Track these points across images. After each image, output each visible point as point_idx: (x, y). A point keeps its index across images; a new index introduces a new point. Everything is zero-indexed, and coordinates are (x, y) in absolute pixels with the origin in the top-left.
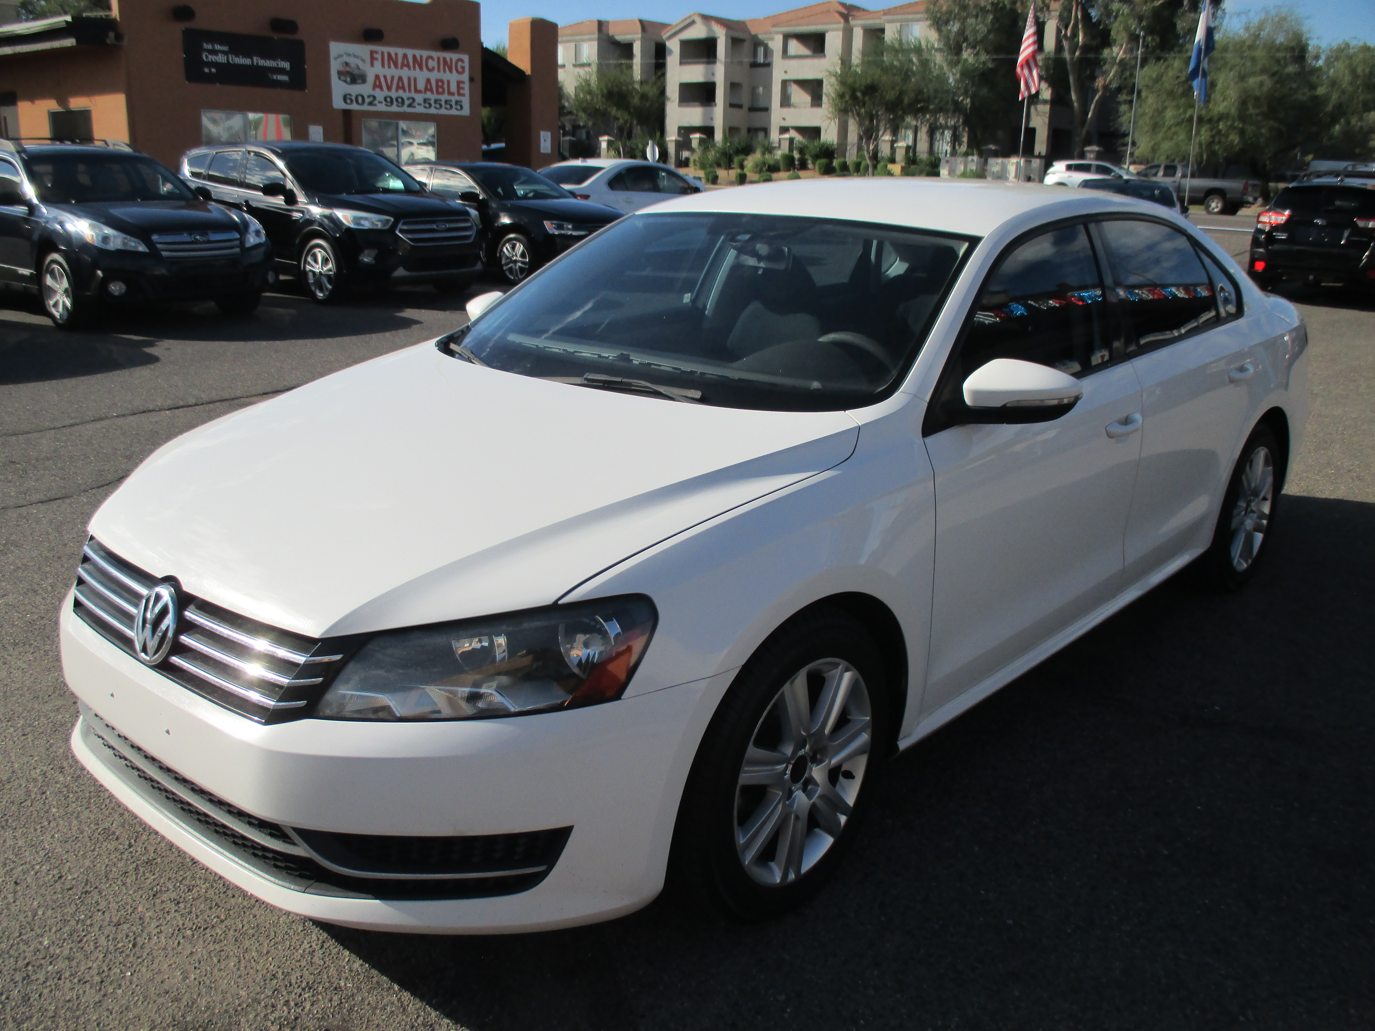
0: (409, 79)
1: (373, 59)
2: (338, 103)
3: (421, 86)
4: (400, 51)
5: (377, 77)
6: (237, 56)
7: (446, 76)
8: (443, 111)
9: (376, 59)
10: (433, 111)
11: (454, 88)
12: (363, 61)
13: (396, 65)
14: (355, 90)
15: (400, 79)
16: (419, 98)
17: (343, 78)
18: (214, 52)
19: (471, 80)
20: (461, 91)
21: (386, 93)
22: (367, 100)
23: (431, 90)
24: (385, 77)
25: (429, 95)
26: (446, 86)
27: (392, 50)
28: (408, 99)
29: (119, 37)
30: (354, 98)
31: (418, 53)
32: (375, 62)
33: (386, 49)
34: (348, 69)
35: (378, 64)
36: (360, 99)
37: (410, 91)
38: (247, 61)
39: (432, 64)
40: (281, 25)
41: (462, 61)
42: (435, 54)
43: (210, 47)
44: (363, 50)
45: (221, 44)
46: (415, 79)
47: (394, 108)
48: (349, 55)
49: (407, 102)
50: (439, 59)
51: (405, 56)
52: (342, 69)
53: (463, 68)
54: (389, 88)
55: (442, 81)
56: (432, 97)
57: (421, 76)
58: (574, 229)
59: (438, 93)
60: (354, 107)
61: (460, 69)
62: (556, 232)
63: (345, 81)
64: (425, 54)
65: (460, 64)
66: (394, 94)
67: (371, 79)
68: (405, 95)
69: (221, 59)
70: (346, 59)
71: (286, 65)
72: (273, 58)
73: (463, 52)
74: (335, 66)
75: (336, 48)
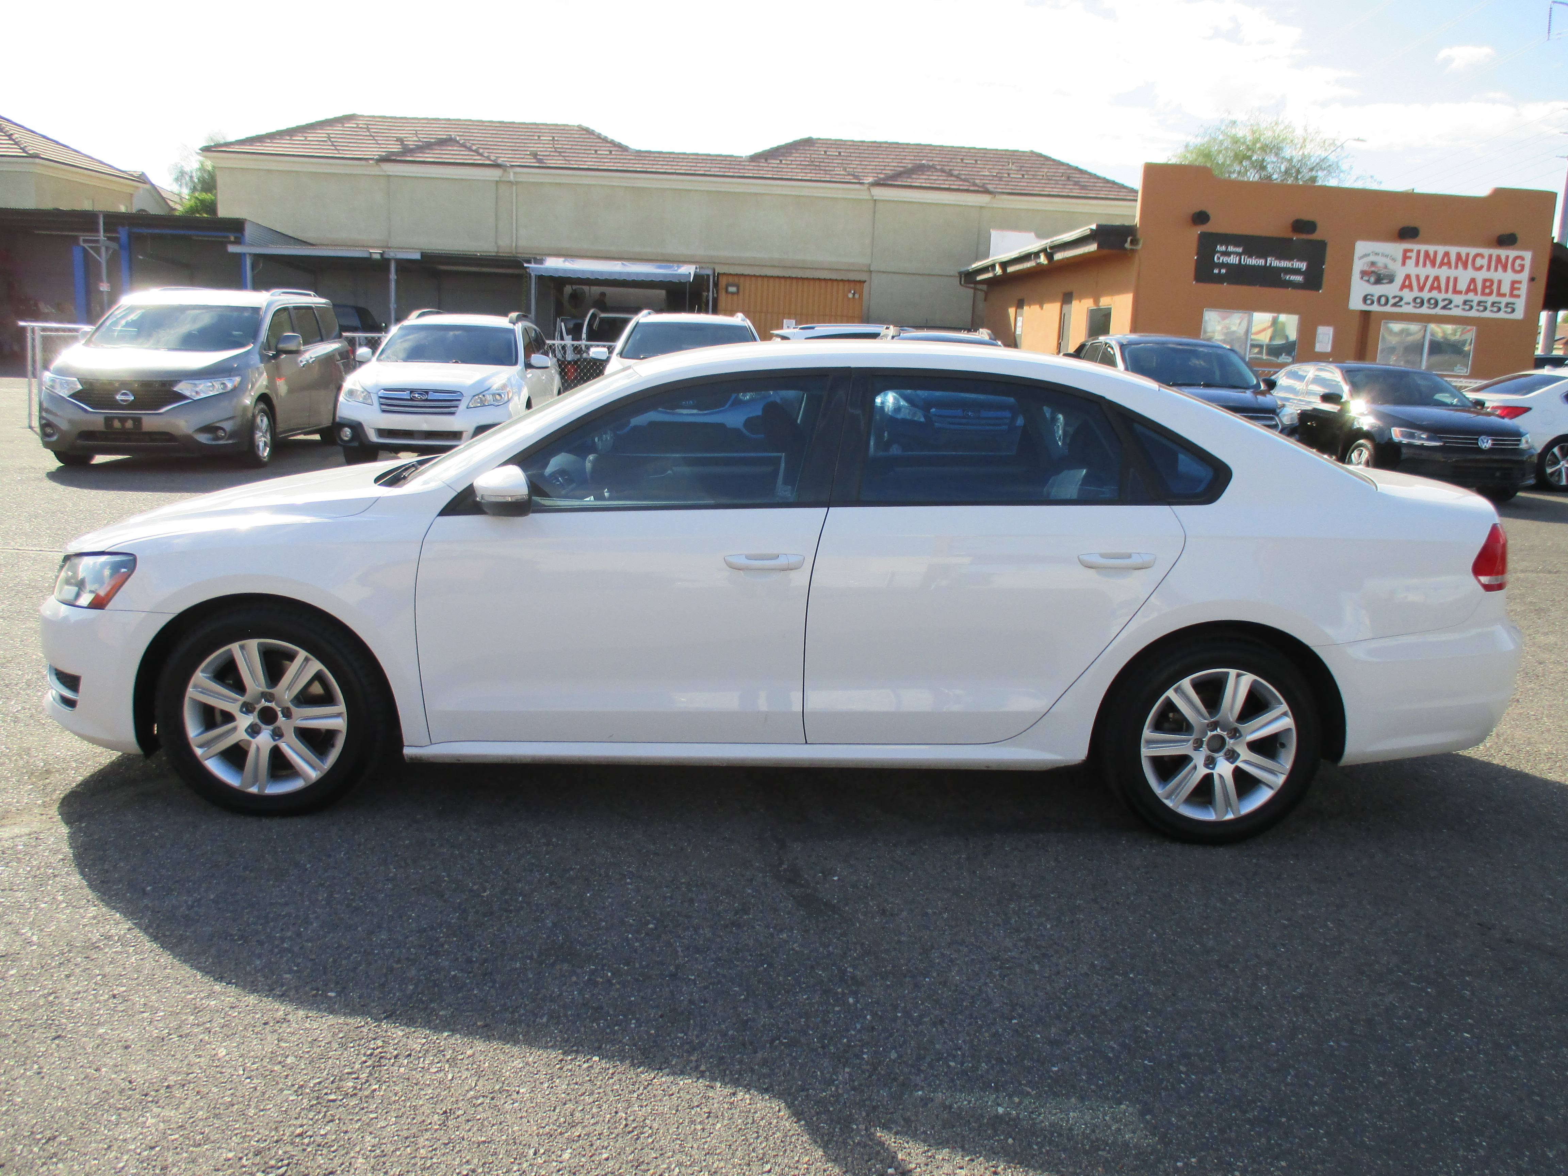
0: (1448, 279)
1: (1405, 258)
2: (1356, 303)
3: (1462, 286)
4: (1441, 250)
5: (1408, 277)
6: (1250, 256)
7: (1497, 275)
8: (1487, 314)
9: (1410, 258)
10: (1473, 313)
11: (1506, 288)
12: (1394, 260)
13: (1433, 264)
14: (1378, 290)
15: (1437, 278)
16: (1458, 299)
17: (1366, 278)
18: (1227, 254)
19: (1532, 279)
20: (1515, 292)
21: (1416, 293)
22: (1392, 301)
23: (1475, 291)
24: (1418, 277)
25: (1471, 296)
26: (1495, 287)
27: (1431, 249)
28: (1444, 300)
29: (1134, 242)
30: (1375, 299)
31: (1464, 251)
32: (1408, 261)
33: (1423, 248)
34: (1373, 269)
35: (1411, 263)
36: (1383, 300)
37: (1447, 291)
38: (1261, 262)
39: (1479, 262)
40: (1303, 226)
41: (1522, 259)
42: (1486, 252)
43: (1223, 248)
44: (1396, 249)
45: (1236, 245)
46: (1456, 279)
47: (1424, 310)
48: (1377, 254)
49: (1441, 304)
50: (1490, 257)
51: (1447, 254)
52: (1366, 268)
53: (1522, 267)
54: (1421, 289)
55: (1492, 282)
56: (1475, 298)
57: (1464, 276)
58: (1428, 439)
59: (1483, 294)
60: (1375, 308)
61: (1517, 268)
62: (1405, 441)
63: (1368, 281)
64: (1473, 251)
65: (1518, 262)
66: (1426, 295)
67: (1399, 280)
68: (1440, 296)
69: (1233, 260)
70: (1372, 258)
71: (1303, 266)
72: (1290, 258)
73: (1525, 248)
74: (1358, 266)
75: (1362, 247)
